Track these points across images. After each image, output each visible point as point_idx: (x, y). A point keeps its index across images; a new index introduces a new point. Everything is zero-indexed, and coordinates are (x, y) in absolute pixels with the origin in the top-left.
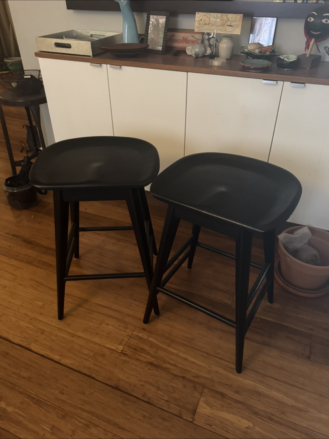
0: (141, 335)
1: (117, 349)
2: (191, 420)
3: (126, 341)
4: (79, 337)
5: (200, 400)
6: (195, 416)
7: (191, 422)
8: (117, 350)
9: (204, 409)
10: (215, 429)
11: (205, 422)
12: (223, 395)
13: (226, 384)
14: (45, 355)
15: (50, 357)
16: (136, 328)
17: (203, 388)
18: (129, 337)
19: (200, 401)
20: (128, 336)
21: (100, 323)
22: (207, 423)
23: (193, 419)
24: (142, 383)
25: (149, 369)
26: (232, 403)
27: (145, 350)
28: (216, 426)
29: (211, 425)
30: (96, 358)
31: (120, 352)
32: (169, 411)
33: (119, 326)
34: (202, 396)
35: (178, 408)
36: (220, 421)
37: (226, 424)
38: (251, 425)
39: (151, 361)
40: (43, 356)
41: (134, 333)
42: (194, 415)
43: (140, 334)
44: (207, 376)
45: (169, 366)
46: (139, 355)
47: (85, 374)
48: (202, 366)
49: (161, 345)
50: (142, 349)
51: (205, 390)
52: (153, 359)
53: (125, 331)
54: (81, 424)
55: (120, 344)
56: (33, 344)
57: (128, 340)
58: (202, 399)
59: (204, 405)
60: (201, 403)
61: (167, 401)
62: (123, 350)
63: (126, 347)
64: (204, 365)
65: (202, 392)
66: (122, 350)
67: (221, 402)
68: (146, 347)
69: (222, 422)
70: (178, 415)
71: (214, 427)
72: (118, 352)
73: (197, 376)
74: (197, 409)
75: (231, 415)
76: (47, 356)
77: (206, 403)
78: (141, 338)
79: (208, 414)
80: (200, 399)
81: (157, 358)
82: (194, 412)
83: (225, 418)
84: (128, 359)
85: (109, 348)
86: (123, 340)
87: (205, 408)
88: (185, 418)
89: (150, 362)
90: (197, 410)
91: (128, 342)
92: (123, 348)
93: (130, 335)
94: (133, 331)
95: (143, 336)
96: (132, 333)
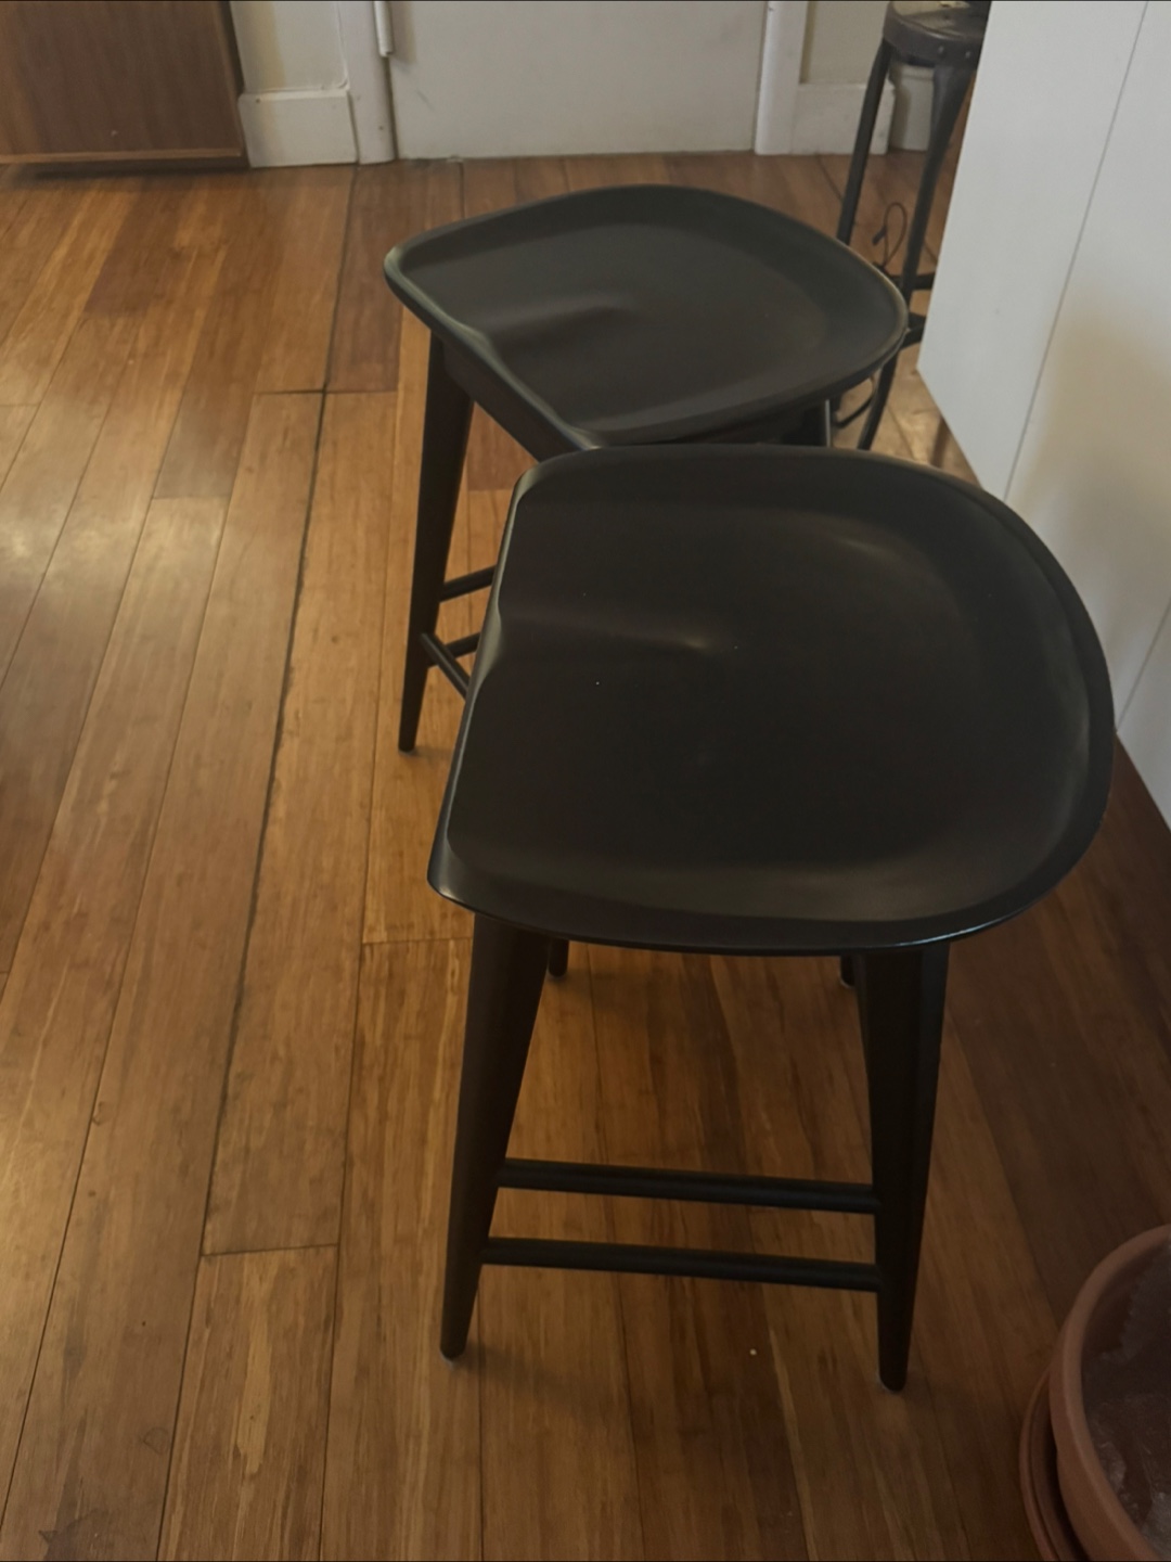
0: (454, 964)
1: (372, 930)
2: (208, 1250)
3: (411, 938)
4: (369, 820)
5: (285, 1249)
6: (225, 1258)
7: (201, 1254)
8: (366, 931)
9: (256, 1279)
10: (200, 1338)
11: (213, 1298)
12: (334, 1318)
13: (379, 1319)
14: (275, 785)
15: (273, 796)
17: (335, 1241)
18: (428, 937)
19: (281, 1253)
20: (432, 933)
22: (212, 1305)
23: (214, 1254)
24: (282, 1052)
25: (337, 1049)
26: (315, 1366)
27: (401, 1005)
28: (209, 1340)
29: (208, 1321)
30: (315, 896)
31: (365, 941)
32: (216, 1169)
34: (302, 1251)
35: (234, 1194)
36: (231, 1348)
37: (228, 1370)
38: (252, 1467)
39: (368, 1038)
40: (272, 778)
41: (452, 944)
42: (227, 1253)
43: (457, 963)
44: (387, 1241)
45: (373, 1097)
46: (377, 997)
47: (255, 897)
48: (419, 1209)
49: (444, 1038)
50: (402, 994)
51: (330, 1254)
52: (379, 1042)
53: (445, 915)
54: (108, 969)
55: (390, 928)
56: (296, 741)
57: (418, 942)
58: (292, 1256)
59: (273, 1271)
60: (274, 1260)
61: (247, 1150)
62: (375, 948)
63: (387, 948)
64: (426, 1212)
65: (318, 1246)
66: (371, 945)
67: (301, 1320)
68: (413, 1002)
69: (230, 1355)
70: (212, 1203)
71: (207, 1333)
72: (361, 938)
73: (371, 1209)
74: (251, 1251)
75: (268, 1377)
76: (274, 789)
77: (286, 1273)
78: (440, 970)
79: (244, 1298)
80: (290, 1248)
81: (386, 1052)
82: (236, 1250)
83: (250, 1360)
84: (347, 975)
85: (364, 909)
86: (411, 926)
87: (261, 1279)
88: (209, 1227)
89: (363, 1037)
90: (247, 1255)
91: (410, 944)
92: (381, 943)
93: (438, 936)
94: (455, 939)
95: (453, 974)
96: (447, 940)
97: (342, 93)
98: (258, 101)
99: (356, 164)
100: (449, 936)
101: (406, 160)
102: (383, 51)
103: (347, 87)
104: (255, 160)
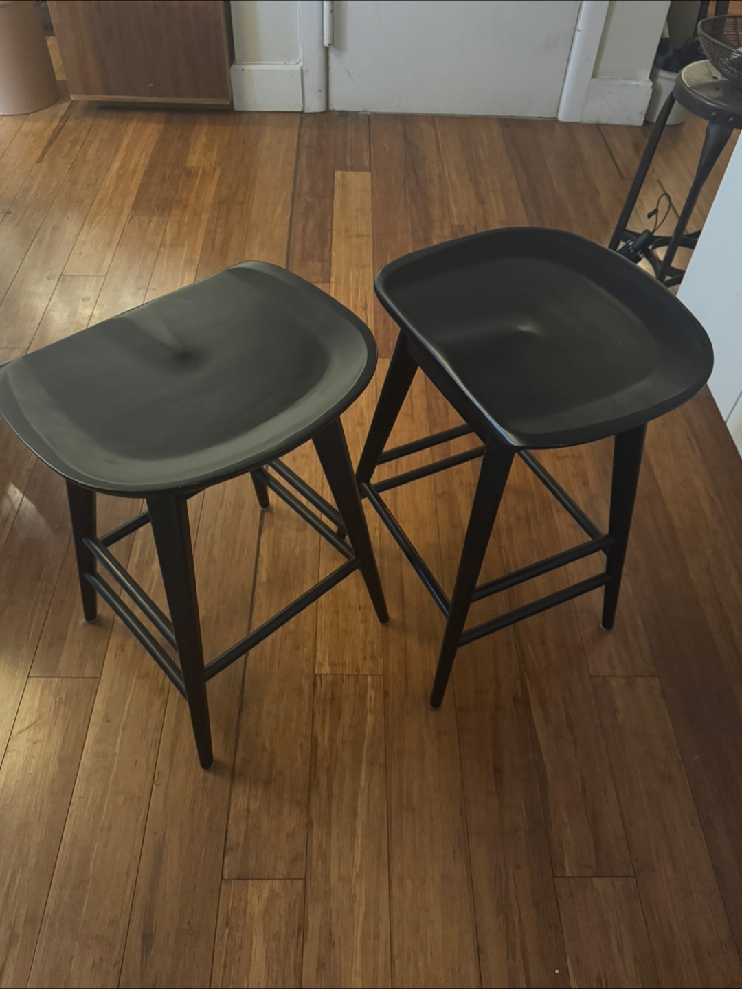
0: (371, 693)
1: (321, 665)
2: (226, 877)
3: (345, 673)
5: (273, 879)
6: (237, 882)
7: (222, 879)
8: (317, 665)
9: (256, 897)
10: (223, 935)
11: (230, 909)
12: (302, 929)
13: (330, 931)
14: (260, 558)
15: (259, 567)
16: (382, 678)
17: (303, 877)
18: (355, 673)
19: (271, 881)
20: (357, 670)
21: (362, 605)
22: (229, 913)
23: (230, 880)
24: (268, 745)
25: (301, 746)
26: (292, 960)
27: (339, 718)
28: (228, 937)
29: (227, 924)
30: (286, 639)
31: (316, 672)
32: (230, 822)
33: (372, 643)
34: (283, 881)
35: (242, 839)
36: (242, 942)
37: (240, 957)
39: (320, 740)
40: (258, 555)
41: (369, 677)
42: (238, 879)
43: (373, 692)
44: (334, 878)
45: (324, 781)
46: (324, 712)
48: (353, 858)
49: (366, 744)
50: (340, 712)
51: (300, 884)
52: (326, 743)
53: (365, 658)
55: (332, 664)
57: (349, 675)
58: (277, 883)
59: (266, 894)
60: (267, 885)
61: (248, 811)
62: (323, 677)
63: (330, 678)
64: (358, 862)
65: (293, 879)
66: (321, 675)
67: (284, 930)
68: (347, 717)
69: (241, 948)
70: (228, 846)
71: (227, 931)
72: (314, 670)
73: (324, 856)
74: (252, 880)
75: (264, 964)
76: (259, 563)
77: (273, 895)
78: (363, 697)
79: (248, 911)
80: (276, 879)
81: (331, 751)
82: (244, 878)
83: (253, 952)
84: (306, 695)
85: (315, 650)
86: (344, 664)
87: (258, 898)
88: (226, 861)
89: (317, 740)
90: (250, 881)
91: (344, 677)
92: (326, 675)
93: (361, 673)
94: (371, 675)
95: (371, 699)
96: (366, 676)
97: (298, 68)
98: (243, 70)
99: (302, 112)
100: (368, 673)
101: (334, 111)
102: (326, 43)
103: (301, 64)
104: (237, 107)
